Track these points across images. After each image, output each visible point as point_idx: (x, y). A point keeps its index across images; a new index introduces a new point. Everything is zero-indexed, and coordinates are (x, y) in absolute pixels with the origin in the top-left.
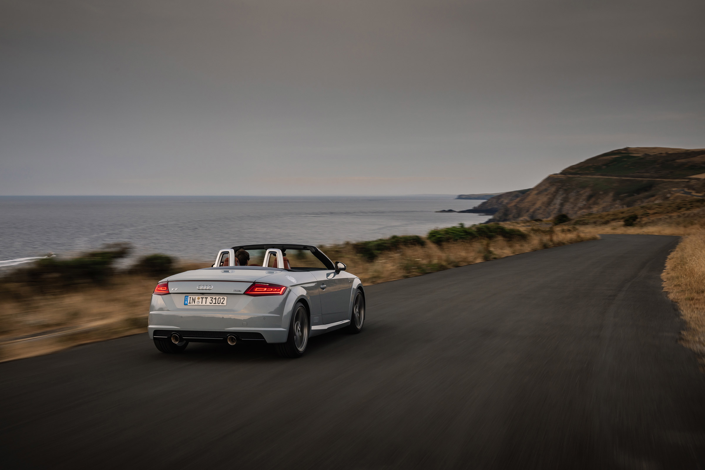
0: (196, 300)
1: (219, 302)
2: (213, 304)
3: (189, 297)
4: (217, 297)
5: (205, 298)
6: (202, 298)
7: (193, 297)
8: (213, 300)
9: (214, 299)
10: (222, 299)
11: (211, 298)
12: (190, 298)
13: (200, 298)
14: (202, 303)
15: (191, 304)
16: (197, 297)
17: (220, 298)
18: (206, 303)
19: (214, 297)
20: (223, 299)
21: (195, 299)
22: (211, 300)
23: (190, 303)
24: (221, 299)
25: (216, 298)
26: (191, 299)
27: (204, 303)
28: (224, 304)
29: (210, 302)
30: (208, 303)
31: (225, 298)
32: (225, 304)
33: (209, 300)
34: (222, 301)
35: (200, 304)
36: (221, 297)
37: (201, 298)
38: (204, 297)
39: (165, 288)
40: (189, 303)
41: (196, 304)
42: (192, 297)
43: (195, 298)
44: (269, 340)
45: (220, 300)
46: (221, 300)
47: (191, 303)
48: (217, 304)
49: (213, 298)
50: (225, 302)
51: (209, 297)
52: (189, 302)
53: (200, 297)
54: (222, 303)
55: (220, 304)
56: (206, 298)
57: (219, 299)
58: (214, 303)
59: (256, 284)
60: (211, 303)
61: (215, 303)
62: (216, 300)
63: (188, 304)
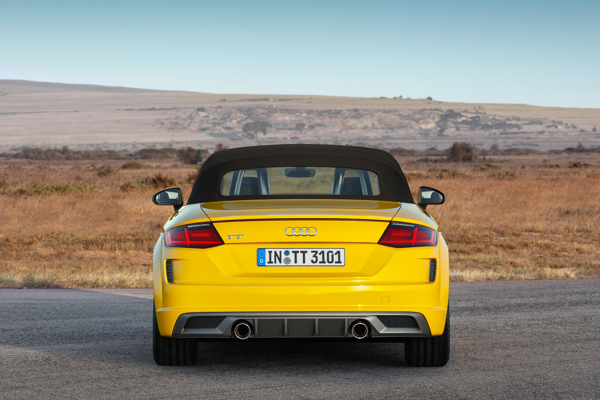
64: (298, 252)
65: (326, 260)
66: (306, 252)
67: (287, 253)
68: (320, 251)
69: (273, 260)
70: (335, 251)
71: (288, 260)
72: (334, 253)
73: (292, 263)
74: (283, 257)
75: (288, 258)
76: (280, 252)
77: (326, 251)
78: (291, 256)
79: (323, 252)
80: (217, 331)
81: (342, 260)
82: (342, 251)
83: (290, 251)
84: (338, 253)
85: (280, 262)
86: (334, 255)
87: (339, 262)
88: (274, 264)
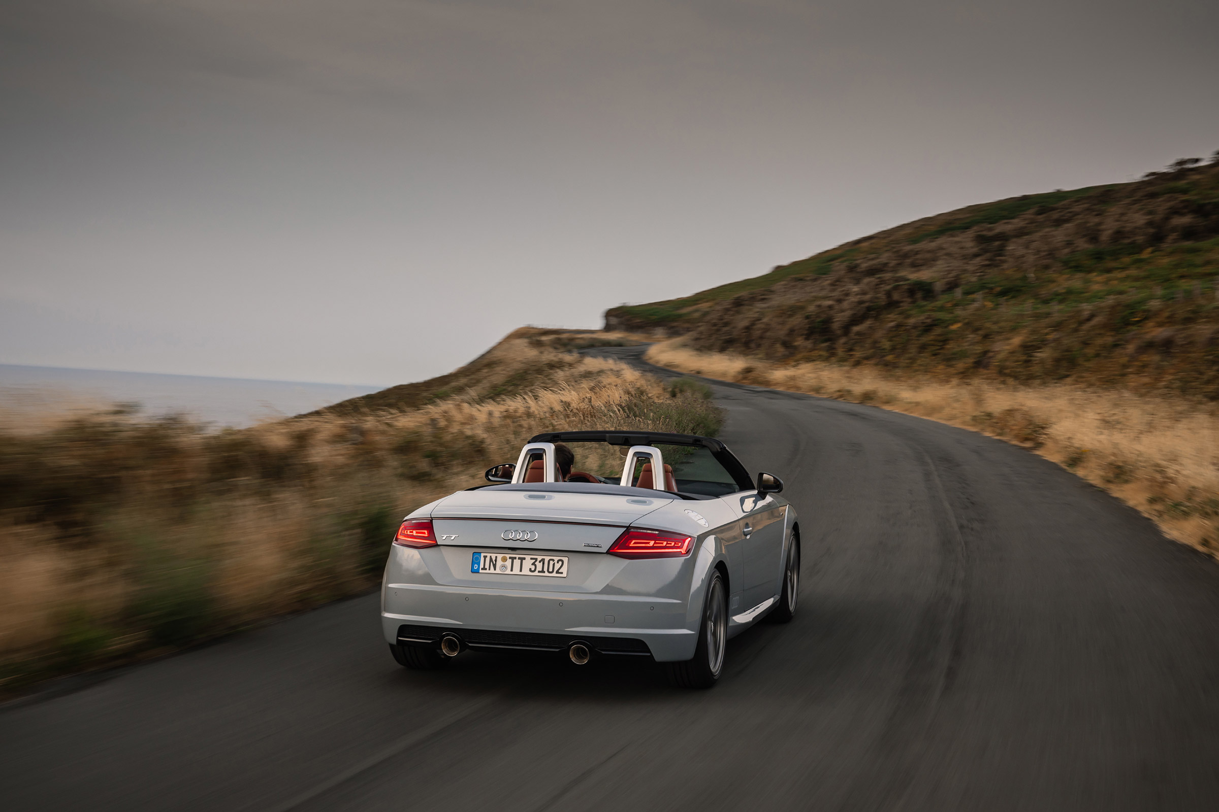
0: (499, 563)
1: (551, 570)
2: (536, 573)
3: (482, 555)
4: (547, 559)
5: (519, 558)
6: (513, 559)
7: (491, 555)
8: (537, 563)
9: (540, 562)
10: (558, 562)
11: (531, 559)
12: (485, 557)
13: (508, 558)
14: (512, 570)
15: (487, 571)
16: (500, 556)
17: (553, 560)
18: (521, 571)
19: (539, 558)
20: (560, 563)
21: (496, 561)
22: (534, 564)
23: (484, 569)
24: (556, 561)
25: (543, 560)
26: (488, 560)
27: (516, 570)
28: (562, 573)
29: (530, 569)
30: (526, 571)
31: (565, 560)
32: (564, 575)
33: (528, 563)
34: (557, 566)
35: (508, 572)
36: (556, 559)
37: (510, 558)
38: (517, 556)
39: (424, 533)
40: (482, 569)
41: (498, 571)
42: (488, 555)
43: (496, 557)
44: (659, 656)
45: (554, 564)
46: (556, 564)
47: (486, 569)
48: (546, 574)
49: (536, 559)
50: (564, 570)
51: (528, 557)
52: (482, 566)
53: (508, 556)
54: (558, 572)
55: (554, 574)
56: (522, 559)
57: (552, 563)
58: (539, 572)
59: (632, 530)
60: (533, 569)
61: (543, 571)
62: (543, 564)
63: (481, 571)
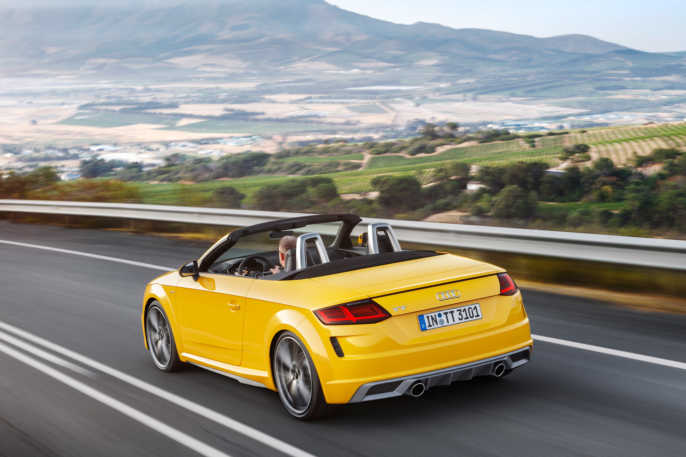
64: (447, 313)
65: (468, 316)
66: (453, 312)
67: (440, 315)
68: (462, 309)
69: (431, 324)
70: (473, 307)
71: (442, 322)
72: (473, 309)
73: (446, 323)
74: (438, 319)
75: (442, 319)
76: (435, 315)
77: (467, 308)
78: (444, 317)
79: (465, 310)
80: (396, 393)
81: (479, 314)
82: (477, 306)
83: (442, 313)
84: (475, 308)
85: (437, 325)
86: (473, 310)
87: (478, 316)
88: (433, 327)
